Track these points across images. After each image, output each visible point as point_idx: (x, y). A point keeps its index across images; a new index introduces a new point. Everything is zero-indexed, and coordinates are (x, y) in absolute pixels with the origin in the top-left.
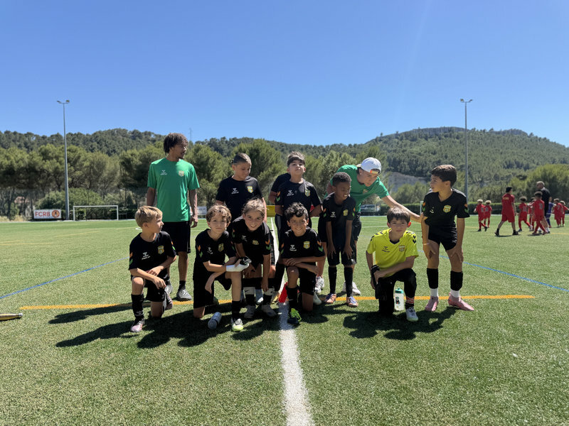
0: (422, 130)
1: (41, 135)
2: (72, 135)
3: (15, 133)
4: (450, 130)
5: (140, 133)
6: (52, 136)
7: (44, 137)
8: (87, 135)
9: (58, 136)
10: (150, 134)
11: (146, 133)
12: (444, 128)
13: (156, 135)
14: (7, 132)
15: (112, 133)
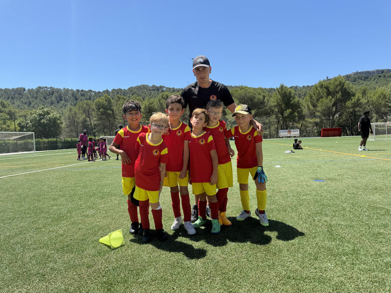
0: (360, 73)
1: (97, 91)
2: (115, 90)
3: (82, 91)
4: (382, 72)
5: (157, 87)
6: (103, 91)
7: (99, 92)
8: (124, 90)
9: (107, 91)
10: (163, 87)
11: (161, 87)
12: (378, 71)
13: (167, 88)
14: (78, 91)
15: (139, 88)
